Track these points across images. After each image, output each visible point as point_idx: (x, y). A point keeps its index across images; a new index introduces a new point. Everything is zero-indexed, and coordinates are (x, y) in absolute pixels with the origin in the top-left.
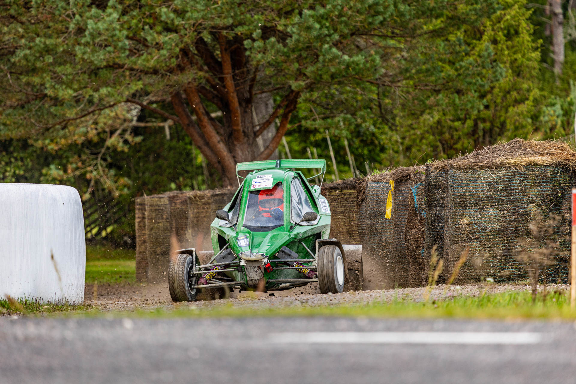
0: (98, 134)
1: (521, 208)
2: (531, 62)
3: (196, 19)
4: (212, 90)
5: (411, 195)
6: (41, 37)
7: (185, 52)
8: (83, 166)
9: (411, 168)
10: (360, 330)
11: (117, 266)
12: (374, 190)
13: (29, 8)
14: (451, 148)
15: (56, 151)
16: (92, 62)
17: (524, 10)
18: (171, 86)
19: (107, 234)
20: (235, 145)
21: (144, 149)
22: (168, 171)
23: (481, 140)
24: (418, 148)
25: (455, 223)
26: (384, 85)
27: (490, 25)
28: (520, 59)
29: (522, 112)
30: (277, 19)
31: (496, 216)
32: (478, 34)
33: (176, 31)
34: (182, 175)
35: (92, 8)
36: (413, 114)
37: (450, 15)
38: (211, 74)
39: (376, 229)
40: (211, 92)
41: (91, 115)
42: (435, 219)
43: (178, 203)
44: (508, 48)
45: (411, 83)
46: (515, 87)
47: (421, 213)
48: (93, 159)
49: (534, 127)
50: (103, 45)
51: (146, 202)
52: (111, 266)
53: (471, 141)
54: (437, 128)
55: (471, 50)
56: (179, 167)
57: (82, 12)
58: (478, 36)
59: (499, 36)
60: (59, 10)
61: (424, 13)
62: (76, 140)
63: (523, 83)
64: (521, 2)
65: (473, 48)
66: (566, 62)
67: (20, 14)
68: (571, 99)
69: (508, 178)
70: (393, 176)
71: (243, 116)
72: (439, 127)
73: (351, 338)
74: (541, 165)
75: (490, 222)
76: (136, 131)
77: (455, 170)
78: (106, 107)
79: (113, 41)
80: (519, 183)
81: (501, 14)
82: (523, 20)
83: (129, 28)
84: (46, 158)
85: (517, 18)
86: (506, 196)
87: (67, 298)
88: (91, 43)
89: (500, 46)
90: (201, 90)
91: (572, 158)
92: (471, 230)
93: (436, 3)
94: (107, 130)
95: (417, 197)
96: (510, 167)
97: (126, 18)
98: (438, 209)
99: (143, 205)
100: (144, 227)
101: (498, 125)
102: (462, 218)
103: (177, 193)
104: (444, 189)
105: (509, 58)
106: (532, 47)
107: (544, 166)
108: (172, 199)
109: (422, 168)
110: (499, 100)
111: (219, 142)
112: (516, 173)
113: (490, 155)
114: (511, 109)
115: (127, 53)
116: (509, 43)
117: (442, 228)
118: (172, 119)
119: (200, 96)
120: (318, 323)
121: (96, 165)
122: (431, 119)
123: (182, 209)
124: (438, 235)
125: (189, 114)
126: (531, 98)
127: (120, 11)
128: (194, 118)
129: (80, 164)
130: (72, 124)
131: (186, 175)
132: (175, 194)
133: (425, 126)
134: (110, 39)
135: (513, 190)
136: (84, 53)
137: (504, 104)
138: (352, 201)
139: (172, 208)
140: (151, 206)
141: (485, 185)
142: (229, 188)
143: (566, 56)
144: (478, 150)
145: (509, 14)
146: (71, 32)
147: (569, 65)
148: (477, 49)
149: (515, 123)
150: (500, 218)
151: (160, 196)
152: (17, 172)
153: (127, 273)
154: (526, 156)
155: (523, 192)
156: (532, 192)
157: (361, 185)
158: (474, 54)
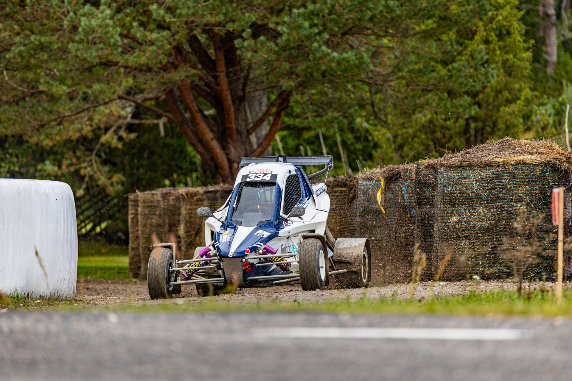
0: (93, 131)
1: (510, 207)
2: (523, 63)
3: (188, 17)
4: (206, 88)
5: (401, 193)
6: (36, 35)
7: (178, 49)
8: (77, 162)
9: (401, 167)
10: (342, 325)
11: (111, 261)
12: (364, 188)
13: (24, 6)
15: (52, 148)
16: (85, 59)
17: (515, 11)
18: (164, 84)
19: (102, 230)
20: (228, 143)
21: (138, 145)
22: (162, 167)
23: (472, 139)
24: (410, 146)
25: (445, 221)
26: (376, 84)
27: (483, 25)
28: (511, 59)
29: (514, 111)
30: (269, 16)
31: (485, 215)
33: (169, 29)
34: (176, 172)
35: (86, 5)
36: (405, 113)
37: (442, 15)
38: (204, 72)
40: (204, 90)
41: (86, 112)
42: (425, 217)
43: (171, 200)
44: (500, 48)
45: (404, 82)
46: (507, 87)
47: (411, 211)
48: (88, 156)
49: (526, 127)
50: (98, 42)
51: (139, 198)
52: (105, 261)
53: (463, 140)
54: (429, 127)
55: (463, 50)
56: (173, 163)
57: (76, 10)
58: (470, 36)
59: (491, 36)
60: (53, 8)
61: (416, 14)
62: (71, 136)
63: (515, 83)
64: (514, 3)
65: (466, 48)
66: (559, 63)
67: (16, 12)
68: (563, 99)
69: (497, 177)
70: (383, 174)
71: (236, 114)
72: (431, 126)
73: (333, 333)
74: (530, 164)
75: (479, 220)
76: (130, 128)
77: (445, 169)
78: (101, 105)
79: (107, 38)
80: (508, 182)
81: (493, 14)
82: (515, 20)
83: (123, 26)
84: (42, 155)
85: (508, 19)
86: (495, 194)
87: (59, 293)
88: (85, 40)
89: (491, 46)
90: (194, 87)
91: (561, 157)
92: (460, 228)
93: (428, 3)
94: (102, 126)
95: (407, 195)
96: (499, 166)
97: (119, 16)
98: (428, 206)
99: (136, 201)
100: (138, 222)
101: (491, 124)
102: (452, 216)
103: (170, 190)
104: (434, 187)
105: (501, 58)
106: (524, 47)
107: (533, 165)
108: (165, 196)
109: (412, 167)
110: (491, 100)
111: (212, 139)
112: (505, 172)
113: (479, 154)
114: (502, 109)
115: (120, 50)
116: (501, 43)
117: (432, 226)
118: (166, 116)
119: (193, 94)
120: (300, 318)
121: (91, 160)
122: (423, 118)
123: (175, 205)
124: (427, 232)
125: (183, 112)
126: (523, 98)
127: (114, 9)
128: (187, 115)
129: (74, 160)
130: (67, 121)
131: (180, 172)
132: (168, 191)
133: (417, 124)
134: (104, 36)
135: (502, 188)
136: (77, 50)
137: (496, 103)
138: (343, 199)
139: (165, 204)
140: (144, 202)
141: (474, 183)
142: (222, 185)
143: (559, 57)
144: (468, 148)
145: (501, 14)
146: (65, 29)
147: (562, 66)
148: (469, 49)
149: (506, 123)
150: (489, 216)
151: (153, 192)
152: (12, 168)
153: (120, 269)
154: (516, 155)
155: (512, 190)
156: (521, 190)
157: (352, 183)
158: (466, 54)
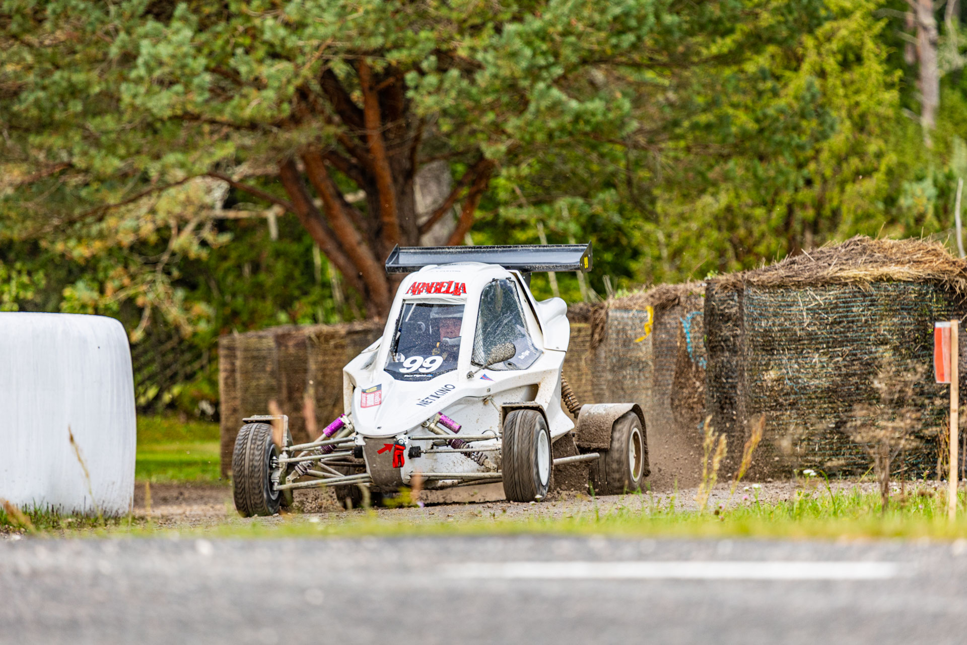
0: (158, 230)
1: (866, 353)
2: (884, 108)
3: (324, 39)
4: (347, 156)
5: (682, 332)
6: (63, 70)
7: (303, 93)
8: (131, 284)
9: (681, 286)
10: (593, 557)
12: (619, 324)
13: (40, 21)
14: (749, 251)
15: (87, 260)
16: (148, 110)
17: (870, 20)
18: (279, 150)
19: (173, 399)
20: (386, 248)
21: (234, 255)
23: (799, 238)
24: (692, 252)
25: (755, 378)
26: (636, 148)
27: (814, 45)
28: (864, 102)
29: (868, 192)
30: (458, 37)
31: (823, 367)
32: (794, 61)
33: (288, 59)
34: (298, 299)
35: (147, 20)
36: (686, 196)
37: (747, 30)
38: (345, 128)
39: (623, 389)
40: (346, 159)
41: (146, 198)
42: (721, 371)
43: (291, 347)
44: (844, 85)
45: (682, 144)
46: (856, 150)
47: (698, 362)
48: (149, 273)
49: (889, 218)
50: (167, 81)
51: (238, 344)
53: (784, 242)
54: (726, 219)
55: (782, 88)
56: (293, 284)
57: (131, 28)
58: (794, 64)
59: (830, 64)
60: (91, 24)
61: (702, 28)
62: (119, 242)
63: (870, 142)
64: (867, 8)
65: (786, 85)
66: (942, 108)
67: (28, 31)
68: (951, 171)
69: (844, 302)
70: (651, 299)
71: (399, 201)
72: (729, 217)
73: (579, 570)
74: (899, 281)
75: (814, 376)
76: (221, 226)
77: (755, 289)
78: (170, 186)
79: (183, 75)
80: (863, 311)
81: (831, 27)
82: (870, 37)
83: (211, 54)
84: (70, 272)
85: (859, 35)
86: (841, 332)
87: (104, 506)
88: (146, 78)
89: (831, 81)
90: (330, 154)
91: (951, 268)
92: (782, 390)
93: (723, 11)
94: (173, 223)
95: (691, 335)
96: (846, 284)
97: (203, 37)
98: (727, 354)
99: (231, 349)
100: (235, 385)
101: (828, 214)
102: (767, 370)
103: (290, 329)
104: (737, 321)
105: (846, 103)
106: (885, 83)
107: (904, 281)
108: (281, 340)
109: (699, 287)
110: (828, 172)
111: (359, 243)
112: (857, 294)
113: (813, 263)
114: (849, 188)
115: (207, 95)
116: (847, 76)
117: (734, 387)
118: (280, 204)
119: (327, 167)
120: (524, 545)
121: (154, 282)
122: (715, 204)
123: (298, 356)
124: (726, 398)
125: (310, 197)
126: (883, 168)
127: (195, 26)
128: (318, 203)
129: (126, 281)
130: (112, 215)
132: (287, 331)
133: (704, 215)
134: (178, 72)
135: (853, 322)
136: (135, 96)
137: (838, 178)
138: (582, 342)
139: (282, 354)
140: (246, 350)
141: (804, 313)
143: (941, 97)
144: (794, 255)
145: (846, 27)
146: (112, 60)
147: (947, 112)
148: (792, 86)
149: (855, 211)
150: (830, 370)
151: (261, 333)
152: (22, 294)
153: (205, 463)
154: (875, 265)
155: (870, 326)
156: (884, 325)
157: (597, 315)
158: (786, 95)
